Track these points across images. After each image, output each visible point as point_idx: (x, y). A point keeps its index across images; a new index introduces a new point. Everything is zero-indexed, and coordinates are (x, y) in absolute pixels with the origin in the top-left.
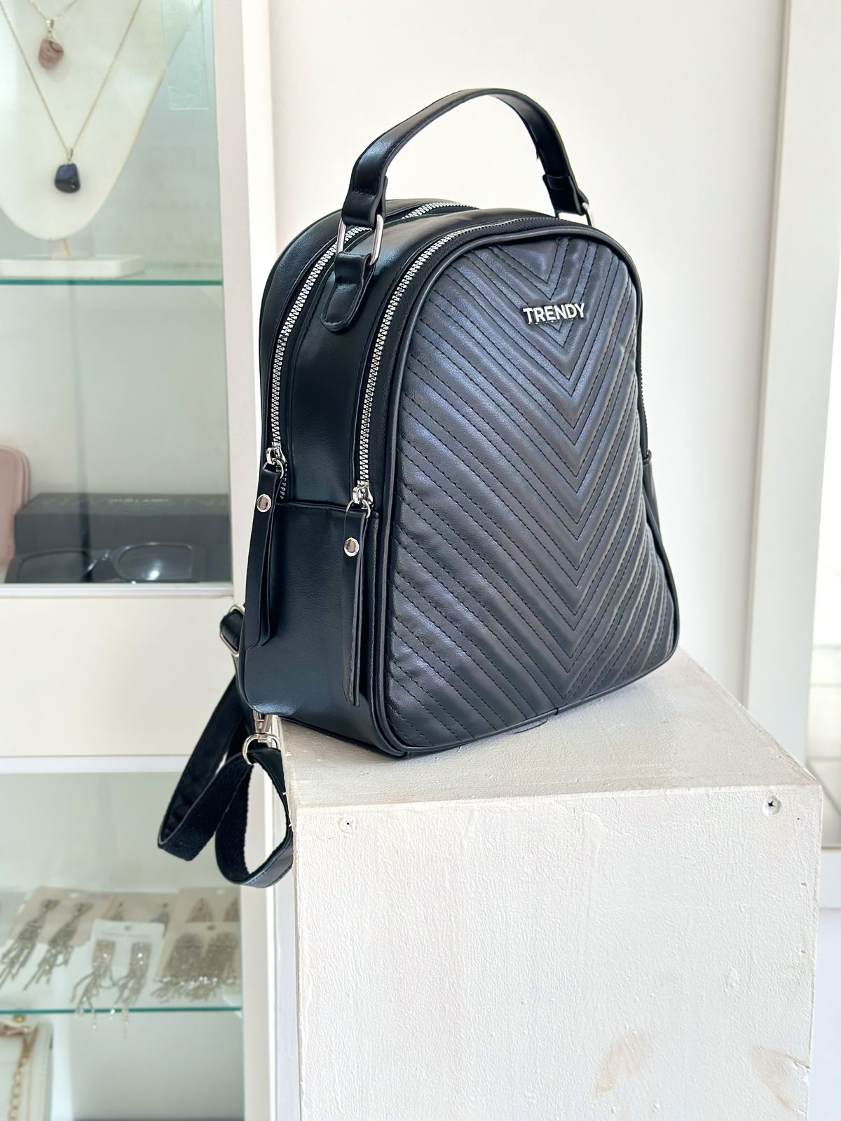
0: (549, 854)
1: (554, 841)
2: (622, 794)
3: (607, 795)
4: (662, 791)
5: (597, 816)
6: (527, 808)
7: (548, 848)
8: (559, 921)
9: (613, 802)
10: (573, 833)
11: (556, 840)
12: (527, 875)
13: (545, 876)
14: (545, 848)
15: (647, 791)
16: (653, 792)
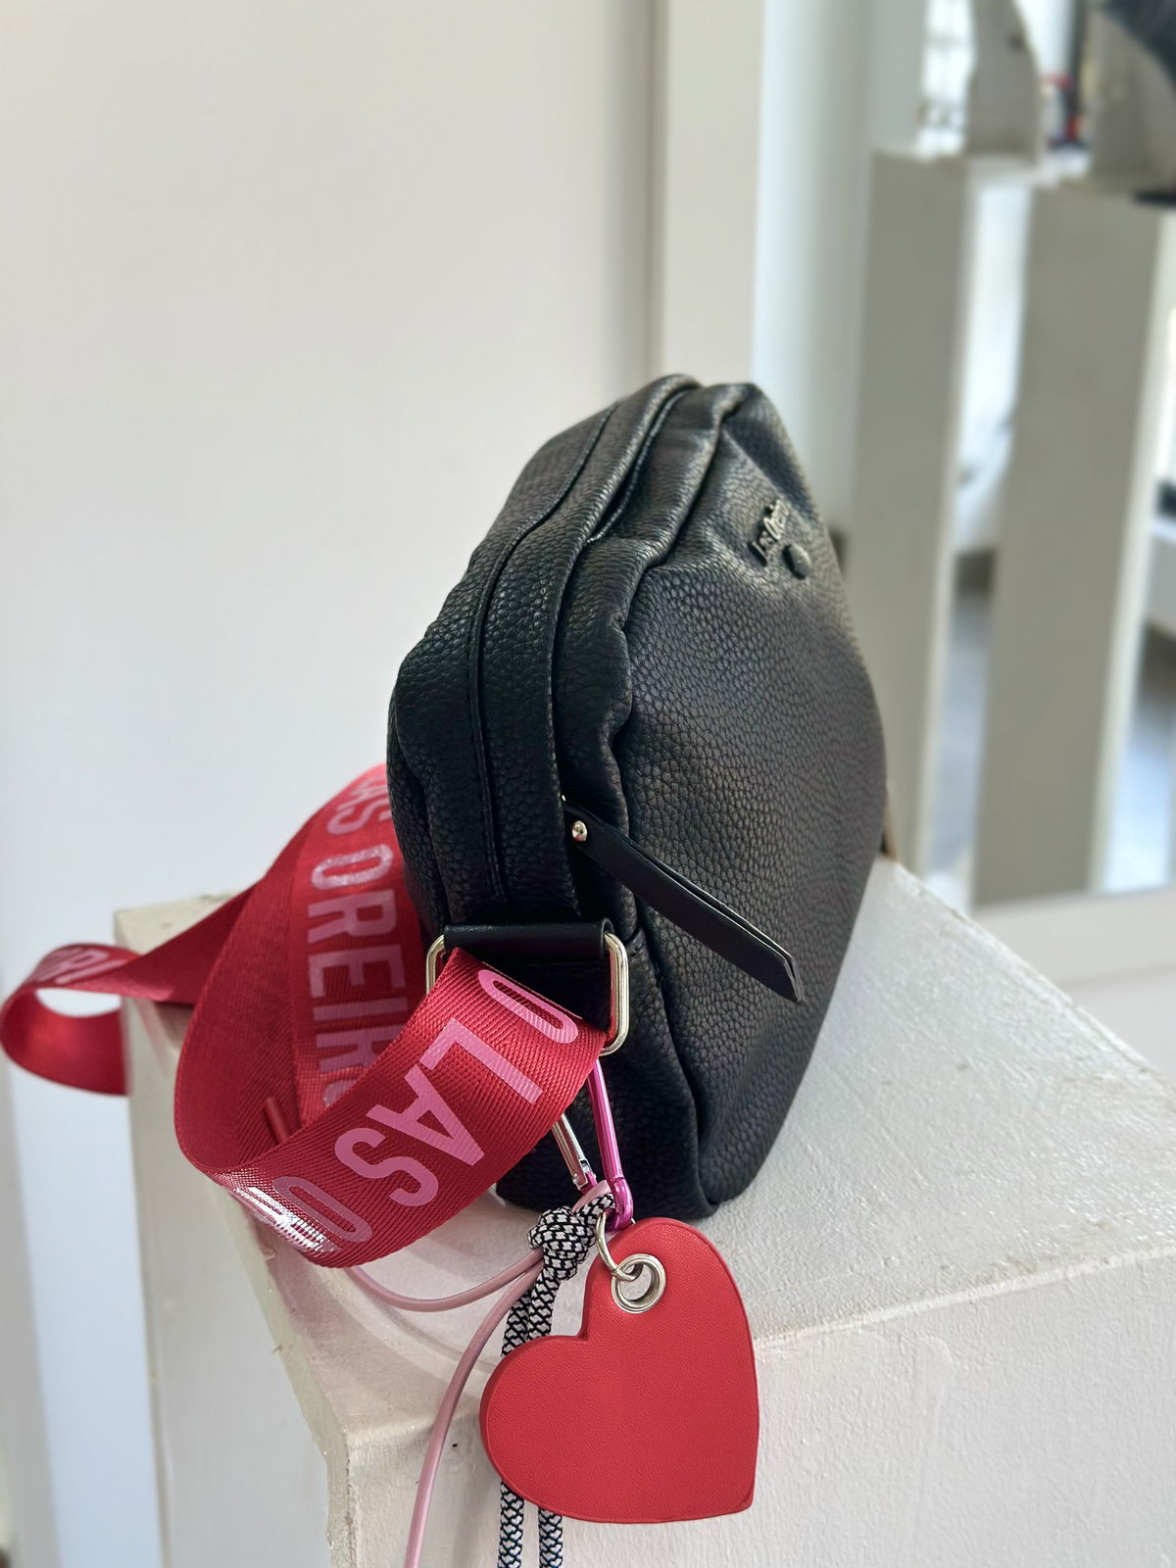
0: (849, 1426)
1: (859, 1400)
2: (986, 1291)
3: (959, 1297)
4: (1058, 1272)
5: (941, 1341)
6: (811, 1351)
7: (849, 1418)
8: (865, 1542)
9: (972, 1309)
10: (896, 1379)
11: (862, 1399)
12: (808, 1471)
13: (841, 1467)
14: (843, 1417)
15: (1032, 1277)
16: (1044, 1277)
